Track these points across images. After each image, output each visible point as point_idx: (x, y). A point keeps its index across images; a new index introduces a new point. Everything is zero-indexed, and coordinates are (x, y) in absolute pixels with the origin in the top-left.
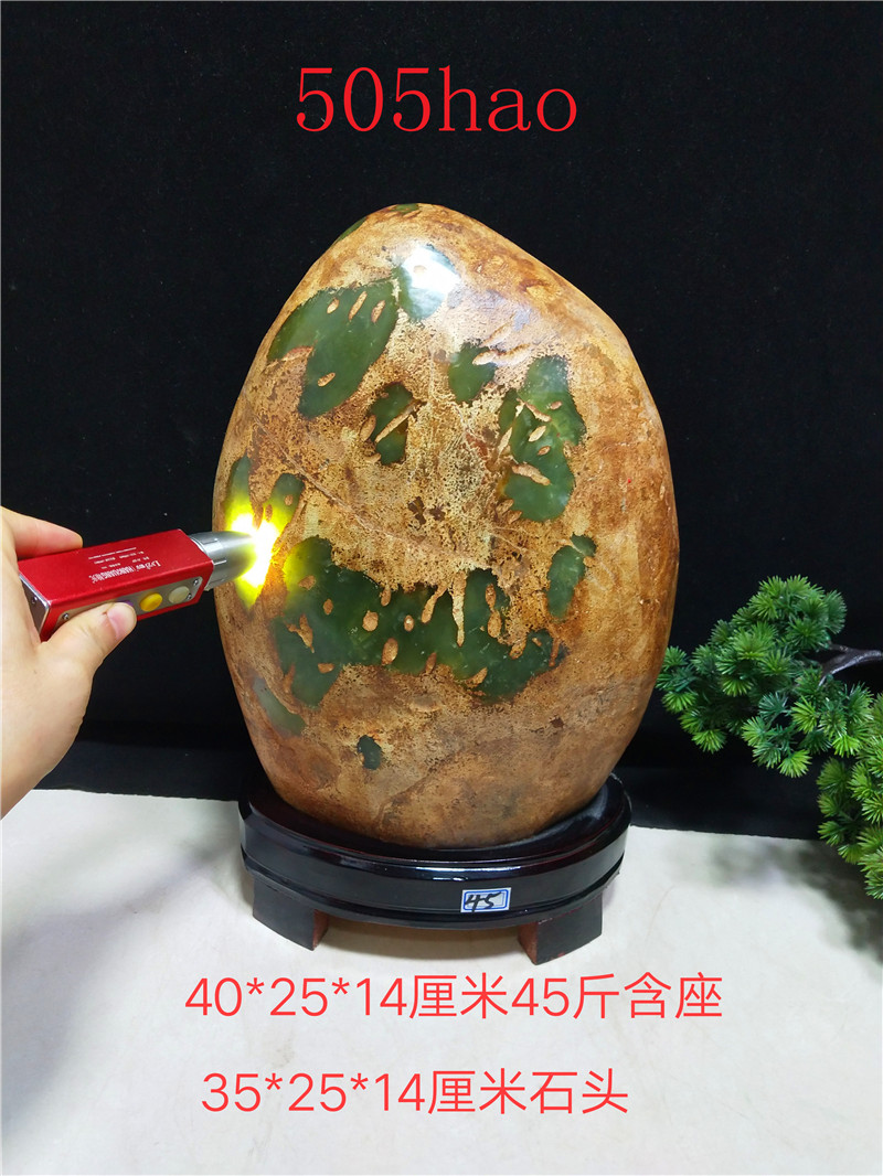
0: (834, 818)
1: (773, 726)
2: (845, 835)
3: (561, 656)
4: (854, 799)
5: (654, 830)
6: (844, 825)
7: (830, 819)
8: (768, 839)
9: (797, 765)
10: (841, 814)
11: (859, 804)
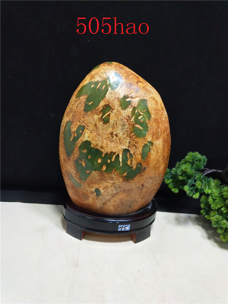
0: (204, 209)
1: (191, 187)
2: (207, 213)
3: (144, 169)
4: (209, 204)
5: (161, 212)
6: (206, 210)
7: (203, 209)
8: (188, 214)
9: (196, 196)
10: (206, 208)
11: (210, 205)
